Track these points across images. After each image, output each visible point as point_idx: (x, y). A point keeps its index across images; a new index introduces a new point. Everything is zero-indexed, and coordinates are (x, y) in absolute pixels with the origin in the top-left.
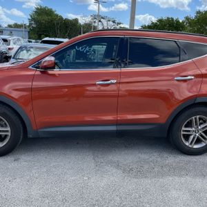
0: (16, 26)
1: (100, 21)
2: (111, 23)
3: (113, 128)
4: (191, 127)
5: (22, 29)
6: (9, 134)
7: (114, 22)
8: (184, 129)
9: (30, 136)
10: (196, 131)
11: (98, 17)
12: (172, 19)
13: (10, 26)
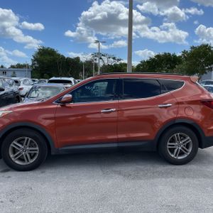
0: (19, 66)
1: (101, 58)
2: (111, 59)
3: (115, 145)
4: (175, 142)
5: (24, 69)
6: (38, 152)
7: (114, 58)
8: (168, 144)
9: (53, 153)
10: (179, 146)
11: (99, 55)
12: (169, 54)
13: (12, 67)
